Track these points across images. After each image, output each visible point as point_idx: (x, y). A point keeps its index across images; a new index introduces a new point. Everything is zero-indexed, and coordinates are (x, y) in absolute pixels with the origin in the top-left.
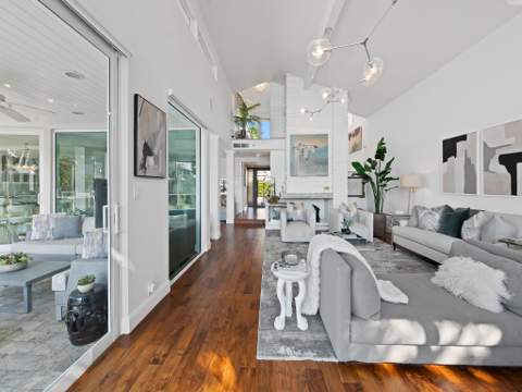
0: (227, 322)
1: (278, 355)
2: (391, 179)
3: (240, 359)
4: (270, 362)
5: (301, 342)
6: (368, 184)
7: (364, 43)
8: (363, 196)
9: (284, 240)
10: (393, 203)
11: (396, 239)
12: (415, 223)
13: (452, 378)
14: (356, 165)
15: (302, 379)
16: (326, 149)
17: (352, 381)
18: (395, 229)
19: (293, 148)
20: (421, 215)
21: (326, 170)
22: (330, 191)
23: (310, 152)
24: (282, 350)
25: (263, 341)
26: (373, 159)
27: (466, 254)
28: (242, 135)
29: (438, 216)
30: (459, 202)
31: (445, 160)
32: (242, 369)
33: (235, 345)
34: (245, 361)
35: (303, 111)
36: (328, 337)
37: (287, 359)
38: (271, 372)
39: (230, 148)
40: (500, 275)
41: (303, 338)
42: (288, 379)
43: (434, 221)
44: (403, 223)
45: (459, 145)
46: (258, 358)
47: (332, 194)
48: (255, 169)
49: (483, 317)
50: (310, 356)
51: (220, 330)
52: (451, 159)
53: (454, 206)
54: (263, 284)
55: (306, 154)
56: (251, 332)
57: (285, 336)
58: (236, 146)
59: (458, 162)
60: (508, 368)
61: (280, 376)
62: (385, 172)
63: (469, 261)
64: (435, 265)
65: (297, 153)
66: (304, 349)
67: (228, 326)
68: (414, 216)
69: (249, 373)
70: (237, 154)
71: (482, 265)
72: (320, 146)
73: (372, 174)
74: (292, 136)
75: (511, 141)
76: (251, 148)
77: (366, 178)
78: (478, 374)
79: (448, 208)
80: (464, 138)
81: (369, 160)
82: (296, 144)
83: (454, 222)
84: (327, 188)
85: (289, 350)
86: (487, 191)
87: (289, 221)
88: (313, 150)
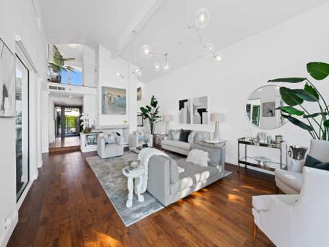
0: (93, 219)
1: (137, 219)
2: (158, 117)
3: (117, 233)
4: (135, 224)
5: (144, 208)
6: (148, 119)
7: (166, 55)
8: (142, 126)
9: (103, 157)
10: (160, 129)
11: (163, 147)
12: (170, 137)
13: (199, 195)
14: (142, 109)
15: (154, 223)
16: (125, 98)
17: (172, 212)
18: (163, 142)
19: (104, 96)
20: (173, 134)
21: (125, 110)
22: (127, 123)
23: (115, 99)
24: (138, 216)
25: (124, 217)
26: (150, 106)
27: (195, 148)
28: (58, 80)
29: (179, 134)
30: (186, 127)
31: (180, 109)
32: (121, 237)
33: (109, 227)
34: (120, 232)
35: (118, 74)
36: (156, 199)
37: (142, 218)
38: (138, 228)
39: (46, 89)
40: (206, 153)
41: (145, 205)
42: (147, 226)
43: (177, 136)
44: (166, 138)
45: (185, 103)
46: (127, 226)
47: (128, 125)
48: (63, 107)
49: (204, 169)
50: (152, 211)
51: (91, 225)
52: (182, 109)
53: (184, 129)
54: (104, 188)
55: (113, 99)
56: (114, 216)
57: (135, 208)
58: (51, 87)
59: (185, 110)
60: (211, 185)
61: (143, 228)
62: (155, 114)
63: (197, 150)
64: (185, 157)
65: (107, 99)
66: (148, 210)
67: (96, 221)
68: (170, 134)
69: (126, 236)
70: (51, 94)
71: (201, 151)
72: (122, 96)
73: (149, 114)
74: (103, 87)
75: (201, 104)
76: (66, 91)
77: (147, 116)
78: (205, 190)
79: (182, 130)
80: (186, 101)
81: (147, 106)
82: (106, 93)
83: (185, 136)
84: (126, 122)
85: (141, 214)
86: (194, 123)
87: (106, 144)
88: (117, 98)
